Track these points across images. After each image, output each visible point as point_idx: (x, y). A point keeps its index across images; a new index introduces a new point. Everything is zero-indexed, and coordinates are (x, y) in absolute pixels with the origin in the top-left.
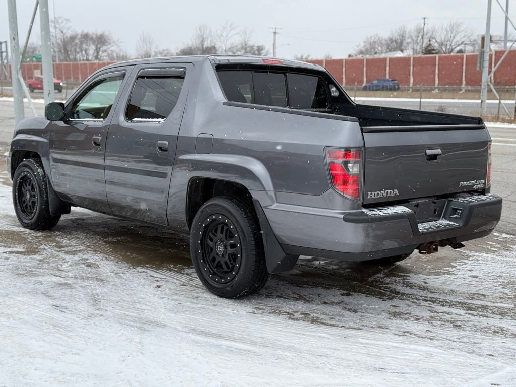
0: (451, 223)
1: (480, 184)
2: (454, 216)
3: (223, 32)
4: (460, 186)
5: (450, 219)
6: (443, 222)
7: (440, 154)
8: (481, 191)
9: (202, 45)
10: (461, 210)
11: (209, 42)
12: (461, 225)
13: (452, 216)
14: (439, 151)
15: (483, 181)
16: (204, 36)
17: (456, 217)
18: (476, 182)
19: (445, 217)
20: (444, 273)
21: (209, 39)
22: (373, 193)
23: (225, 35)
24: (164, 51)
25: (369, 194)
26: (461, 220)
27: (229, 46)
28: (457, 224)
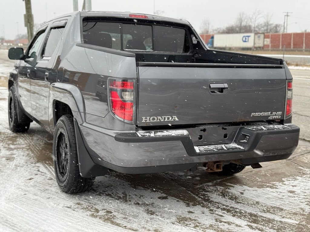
0: (239, 147)
1: (276, 115)
2: (243, 141)
3: (253, 16)
4: (252, 116)
5: (240, 144)
6: (233, 145)
7: (227, 88)
8: (280, 121)
9: (241, 24)
10: (248, 136)
11: (245, 23)
12: (246, 149)
13: (241, 141)
14: (226, 85)
15: (280, 113)
16: (243, 19)
17: (244, 142)
18: (271, 113)
19: (235, 142)
20: (268, 187)
21: (246, 20)
22: (148, 118)
23: (254, 18)
24: (218, 29)
25: (144, 118)
26: (247, 145)
27: (256, 25)
28: (244, 148)
